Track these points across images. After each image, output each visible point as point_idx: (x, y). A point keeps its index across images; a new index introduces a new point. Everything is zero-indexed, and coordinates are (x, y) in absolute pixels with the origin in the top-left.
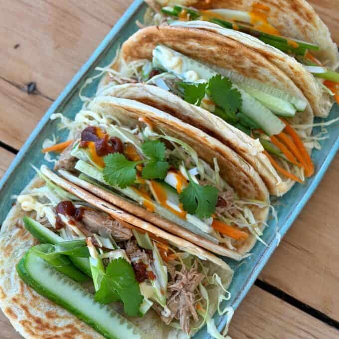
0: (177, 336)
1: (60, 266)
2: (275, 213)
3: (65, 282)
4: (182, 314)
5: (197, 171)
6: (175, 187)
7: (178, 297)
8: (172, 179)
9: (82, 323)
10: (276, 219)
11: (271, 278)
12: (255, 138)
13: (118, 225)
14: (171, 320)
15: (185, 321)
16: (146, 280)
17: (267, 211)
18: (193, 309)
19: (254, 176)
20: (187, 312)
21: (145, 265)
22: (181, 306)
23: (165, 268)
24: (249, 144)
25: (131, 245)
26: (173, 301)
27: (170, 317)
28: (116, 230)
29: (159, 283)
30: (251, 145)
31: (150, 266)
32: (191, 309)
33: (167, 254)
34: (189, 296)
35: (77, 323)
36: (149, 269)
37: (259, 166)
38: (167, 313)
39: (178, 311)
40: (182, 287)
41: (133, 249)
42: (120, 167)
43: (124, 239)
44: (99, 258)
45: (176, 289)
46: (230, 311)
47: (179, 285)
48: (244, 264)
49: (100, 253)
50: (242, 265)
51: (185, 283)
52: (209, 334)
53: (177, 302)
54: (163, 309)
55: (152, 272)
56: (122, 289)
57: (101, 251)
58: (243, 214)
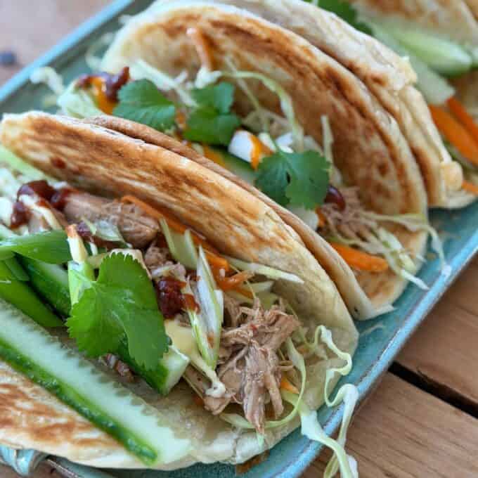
0: (236, 441)
1: (8, 282)
2: (438, 245)
3: (14, 316)
4: (249, 393)
5: (292, 138)
6: (249, 159)
7: (242, 362)
8: (243, 145)
9: (37, 387)
10: (441, 255)
11: (433, 368)
12: (401, 54)
13: (132, 211)
14: (224, 406)
15: (254, 406)
16: (179, 316)
17: (422, 239)
18: (273, 383)
19: (398, 141)
20: (260, 388)
21: (179, 282)
22: (248, 377)
23: (219, 294)
24: (389, 66)
25: (153, 251)
26: (233, 369)
27: (223, 398)
28: (128, 218)
29: (206, 322)
30: (392, 66)
31: (188, 286)
32: (268, 382)
33: (226, 273)
34: (265, 353)
35: (25, 385)
36: (187, 290)
37: (408, 120)
38: (218, 390)
39: (242, 389)
40: (251, 334)
41: (158, 258)
42: (147, 103)
43: (142, 235)
44: (87, 262)
45: (239, 340)
46: (350, 395)
47: (247, 330)
48: (380, 329)
49: (90, 253)
50: (375, 331)
51: (257, 326)
52: (305, 437)
53: (240, 372)
54: (209, 383)
55: (191, 298)
56: (128, 313)
57: (93, 247)
58: (377, 236)
